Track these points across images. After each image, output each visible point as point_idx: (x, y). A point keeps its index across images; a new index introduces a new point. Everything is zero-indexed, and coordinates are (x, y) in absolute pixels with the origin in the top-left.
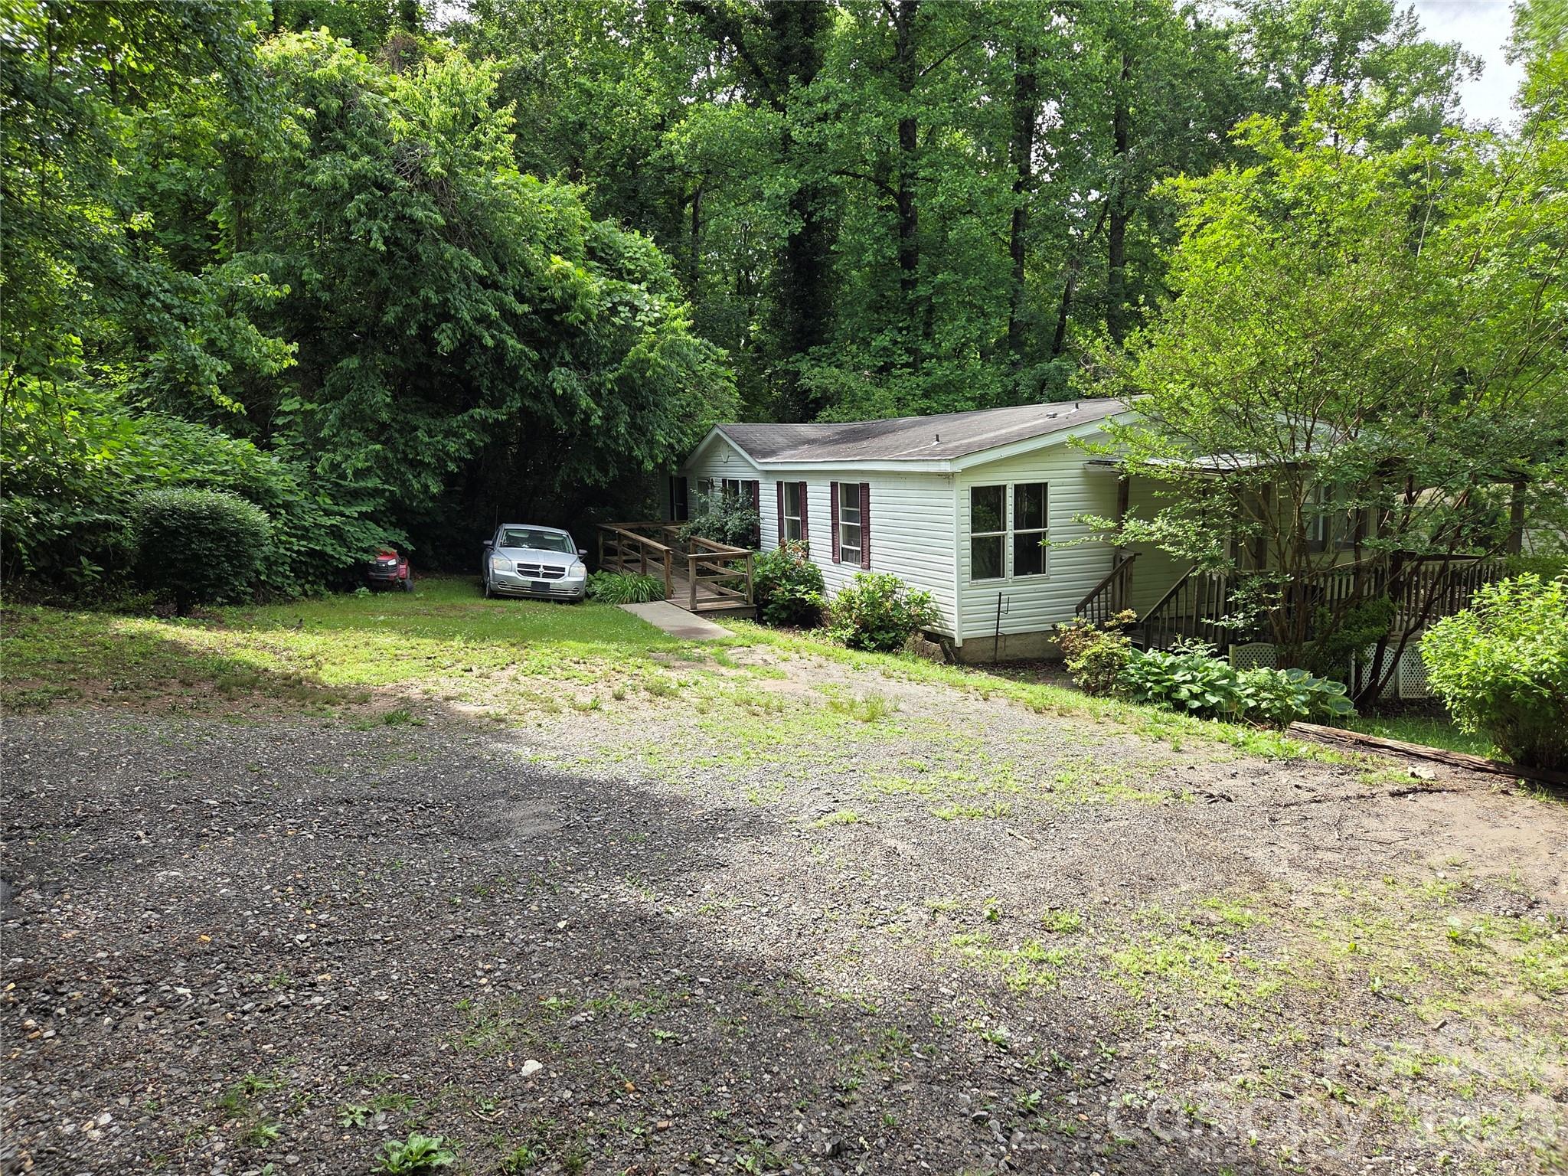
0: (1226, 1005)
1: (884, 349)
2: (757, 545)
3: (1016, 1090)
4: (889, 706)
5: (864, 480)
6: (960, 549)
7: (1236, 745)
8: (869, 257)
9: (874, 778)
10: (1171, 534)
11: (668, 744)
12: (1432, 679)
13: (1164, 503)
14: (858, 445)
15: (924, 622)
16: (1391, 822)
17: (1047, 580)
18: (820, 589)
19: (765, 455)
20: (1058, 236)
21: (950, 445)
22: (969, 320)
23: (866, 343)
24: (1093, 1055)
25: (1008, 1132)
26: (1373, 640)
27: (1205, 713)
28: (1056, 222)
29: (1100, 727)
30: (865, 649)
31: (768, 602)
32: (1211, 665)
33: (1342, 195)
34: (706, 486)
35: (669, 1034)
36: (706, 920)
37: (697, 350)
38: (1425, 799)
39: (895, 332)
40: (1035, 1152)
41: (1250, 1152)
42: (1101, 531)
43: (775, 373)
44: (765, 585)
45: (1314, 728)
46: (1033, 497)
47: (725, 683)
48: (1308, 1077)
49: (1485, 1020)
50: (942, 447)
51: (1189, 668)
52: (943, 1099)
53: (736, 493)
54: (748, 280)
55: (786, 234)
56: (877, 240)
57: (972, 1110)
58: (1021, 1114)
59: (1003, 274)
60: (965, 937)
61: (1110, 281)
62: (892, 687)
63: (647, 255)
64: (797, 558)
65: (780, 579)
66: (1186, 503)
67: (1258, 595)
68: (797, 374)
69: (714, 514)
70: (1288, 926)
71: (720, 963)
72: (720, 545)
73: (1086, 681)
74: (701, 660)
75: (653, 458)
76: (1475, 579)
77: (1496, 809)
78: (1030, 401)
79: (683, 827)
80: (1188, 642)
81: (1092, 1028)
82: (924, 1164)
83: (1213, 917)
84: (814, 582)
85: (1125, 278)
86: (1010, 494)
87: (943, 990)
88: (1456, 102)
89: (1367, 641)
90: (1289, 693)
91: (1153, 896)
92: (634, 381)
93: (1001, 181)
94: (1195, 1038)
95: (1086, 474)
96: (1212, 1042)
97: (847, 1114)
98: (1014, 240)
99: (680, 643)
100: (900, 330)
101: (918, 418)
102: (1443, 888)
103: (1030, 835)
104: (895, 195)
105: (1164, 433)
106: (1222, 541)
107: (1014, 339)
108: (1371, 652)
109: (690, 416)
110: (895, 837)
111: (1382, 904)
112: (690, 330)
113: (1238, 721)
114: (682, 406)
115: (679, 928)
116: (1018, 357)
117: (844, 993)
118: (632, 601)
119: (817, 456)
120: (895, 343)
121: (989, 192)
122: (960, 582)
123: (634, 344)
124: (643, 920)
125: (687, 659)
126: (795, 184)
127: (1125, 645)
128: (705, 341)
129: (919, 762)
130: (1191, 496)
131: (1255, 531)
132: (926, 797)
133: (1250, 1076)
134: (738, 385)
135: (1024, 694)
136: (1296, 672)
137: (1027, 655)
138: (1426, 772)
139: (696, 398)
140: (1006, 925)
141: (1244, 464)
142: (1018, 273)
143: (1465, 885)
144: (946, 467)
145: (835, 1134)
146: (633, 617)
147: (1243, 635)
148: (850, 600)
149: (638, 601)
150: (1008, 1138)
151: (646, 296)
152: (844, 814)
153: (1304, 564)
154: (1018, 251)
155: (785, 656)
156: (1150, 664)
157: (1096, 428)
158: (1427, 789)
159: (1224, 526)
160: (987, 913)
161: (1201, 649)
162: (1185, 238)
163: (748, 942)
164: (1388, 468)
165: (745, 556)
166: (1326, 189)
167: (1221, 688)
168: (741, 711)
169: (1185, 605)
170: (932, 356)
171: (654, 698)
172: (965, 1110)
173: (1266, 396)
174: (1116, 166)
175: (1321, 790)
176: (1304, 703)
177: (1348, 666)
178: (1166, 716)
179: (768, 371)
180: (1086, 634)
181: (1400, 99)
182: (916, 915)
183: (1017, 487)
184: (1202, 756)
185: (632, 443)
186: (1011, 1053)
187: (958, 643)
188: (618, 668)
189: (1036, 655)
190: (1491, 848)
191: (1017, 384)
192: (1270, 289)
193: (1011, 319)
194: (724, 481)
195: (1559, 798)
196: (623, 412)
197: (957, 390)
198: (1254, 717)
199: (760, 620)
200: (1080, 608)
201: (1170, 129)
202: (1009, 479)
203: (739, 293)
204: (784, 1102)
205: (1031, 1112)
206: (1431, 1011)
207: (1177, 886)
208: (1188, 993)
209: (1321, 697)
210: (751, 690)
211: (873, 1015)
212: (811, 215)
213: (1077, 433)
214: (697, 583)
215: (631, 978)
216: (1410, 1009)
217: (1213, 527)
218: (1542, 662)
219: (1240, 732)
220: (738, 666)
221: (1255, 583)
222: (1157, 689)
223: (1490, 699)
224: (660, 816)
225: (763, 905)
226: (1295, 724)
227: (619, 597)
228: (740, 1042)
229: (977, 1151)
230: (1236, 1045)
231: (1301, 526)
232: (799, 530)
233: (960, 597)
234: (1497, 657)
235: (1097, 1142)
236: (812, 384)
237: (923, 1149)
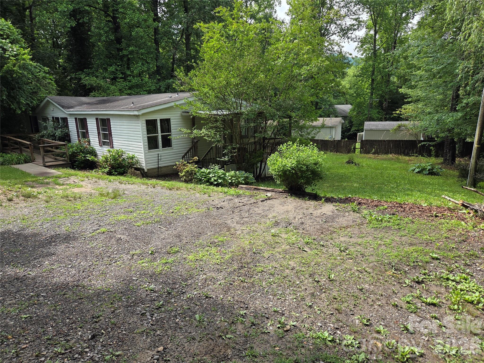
0: (217, 264)
1: (113, 72)
2: (69, 141)
3: (156, 302)
4: (121, 193)
5: (108, 117)
6: (143, 140)
7: (225, 193)
8: (103, 38)
9: (114, 216)
10: (207, 134)
11: (32, 215)
12: (270, 170)
13: (204, 124)
14: (105, 105)
15: (134, 165)
16: (261, 209)
17: (173, 149)
18: (96, 155)
19: (69, 108)
20: (169, 38)
21: (137, 106)
22: (142, 64)
23: (106, 69)
24: (180, 286)
25: (152, 315)
26: (259, 161)
27: (217, 185)
28: (169, 34)
29: (188, 192)
30: (113, 175)
31: (75, 161)
32: (219, 171)
33: (245, 35)
34: (45, 119)
35: (28, 316)
36: (45, 274)
37: (35, 67)
38: (269, 201)
39: (117, 66)
40: (160, 319)
41: (220, 301)
42: (186, 133)
43: (71, 78)
44: (74, 155)
45: (244, 186)
46: (166, 123)
47: (59, 191)
48: (236, 278)
49: (278, 254)
50: (135, 106)
51: (214, 173)
52: (132, 311)
53: (59, 122)
54: (57, 43)
55: (69, 26)
56: (106, 32)
57: (140, 312)
58: (157, 309)
59: (152, 50)
60: (142, 261)
61: (187, 55)
62: (123, 186)
63: (9, 28)
64: (86, 145)
65: (80, 153)
66: (210, 125)
67: (231, 151)
68: (80, 79)
69: (50, 130)
70: (235, 239)
71: (50, 287)
72: (53, 141)
73: (185, 179)
74: (48, 183)
75: (21, 109)
76: (279, 144)
77: (284, 202)
78: (165, 92)
79: (37, 243)
80: (213, 165)
81: (180, 279)
82: (124, 332)
83: (216, 241)
84: (93, 153)
85: (191, 54)
86: (159, 122)
87: (134, 278)
88: (275, 12)
89: (258, 162)
90: (239, 177)
91: (200, 238)
92: (8, 78)
93: (148, 17)
94: (209, 275)
95: (182, 116)
96: (213, 274)
97: (98, 324)
98: (155, 38)
99: (38, 178)
100: (118, 66)
101: (127, 96)
102: (271, 223)
103: (166, 227)
104: (111, 17)
105: (202, 103)
106: (221, 135)
107: (158, 71)
108: (259, 165)
109: (36, 92)
110: (121, 234)
111: (257, 230)
112: (32, 59)
113: (227, 186)
114: (31, 89)
115: (33, 279)
116: (160, 77)
117: (99, 287)
118: (16, 164)
119: (90, 109)
120: (117, 70)
121: (145, 21)
122: (145, 151)
123: (6, 64)
124: (17, 279)
125: (42, 184)
126: (71, 7)
127: (196, 167)
128: (38, 64)
129: (131, 209)
130: (211, 123)
131: (229, 133)
132: (132, 220)
133: (222, 281)
134: (56, 82)
135: (166, 185)
136: (241, 171)
137: (168, 173)
138: (269, 194)
139: (37, 86)
140: (156, 255)
141: (225, 113)
142: (157, 50)
143: (276, 222)
144: (136, 113)
145: (93, 332)
146: (17, 170)
147: (228, 162)
148: (106, 159)
149: (19, 164)
150: (152, 317)
151: (10, 45)
152: (103, 229)
153: (242, 142)
154: (157, 42)
155: (82, 179)
156: (203, 172)
157: (183, 101)
158: (269, 199)
159: (221, 131)
160: (150, 252)
161: (217, 167)
162: (205, 43)
163: (62, 278)
164: (260, 114)
165: (64, 145)
166: (241, 32)
167: (222, 178)
168: (64, 200)
169: (212, 155)
170: (130, 76)
171: (26, 199)
172: (139, 312)
173: (229, 93)
174: (185, 18)
175: (245, 202)
176: (243, 180)
177: (254, 169)
178: (207, 187)
179: (69, 77)
180: (184, 165)
181: (262, 9)
182: (125, 257)
183: (161, 120)
184: (216, 197)
185: (10, 103)
186: (155, 292)
187: (146, 170)
188: (10, 189)
189: (171, 172)
190: (282, 211)
191: (160, 87)
192: (228, 61)
193: (157, 65)
194: (53, 118)
195: (297, 197)
196: (4, 91)
197: (140, 88)
198: (231, 185)
199: (73, 167)
200: (183, 157)
201: (200, 8)
202: (158, 117)
203: (54, 47)
204: (74, 327)
205: (160, 307)
206: (266, 255)
207: (207, 234)
208: (207, 263)
209: (247, 178)
210: (69, 192)
211: (109, 291)
212: (79, 20)
213: (177, 103)
214: (44, 155)
215: (12, 300)
216: (262, 255)
217: (218, 131)
218: (293, 164)
219: (226, 189)
220: (63, 185)
221: (229, 147)
222: (205, 179)
223: (282, 174)
224: (27, 241)
225: (70, 264)
226: (240, 186)
227: (11, 162)
228: (57, 311)
229: (142, 323)
230: (219, 274)
231: (240, 131)
232: (85, 135)
233: (145, 156)
234: (283, 163)
235: (179, 310)
236: (87, 83)
237: (124, 328)
